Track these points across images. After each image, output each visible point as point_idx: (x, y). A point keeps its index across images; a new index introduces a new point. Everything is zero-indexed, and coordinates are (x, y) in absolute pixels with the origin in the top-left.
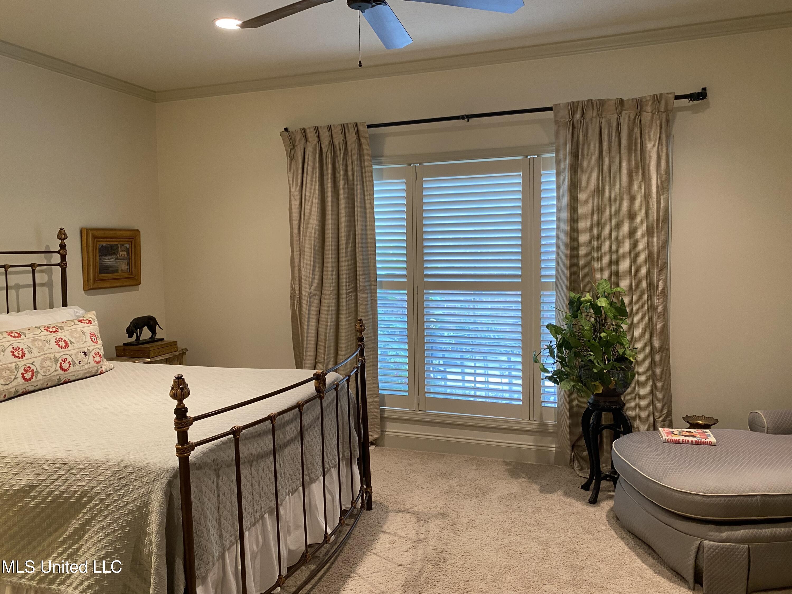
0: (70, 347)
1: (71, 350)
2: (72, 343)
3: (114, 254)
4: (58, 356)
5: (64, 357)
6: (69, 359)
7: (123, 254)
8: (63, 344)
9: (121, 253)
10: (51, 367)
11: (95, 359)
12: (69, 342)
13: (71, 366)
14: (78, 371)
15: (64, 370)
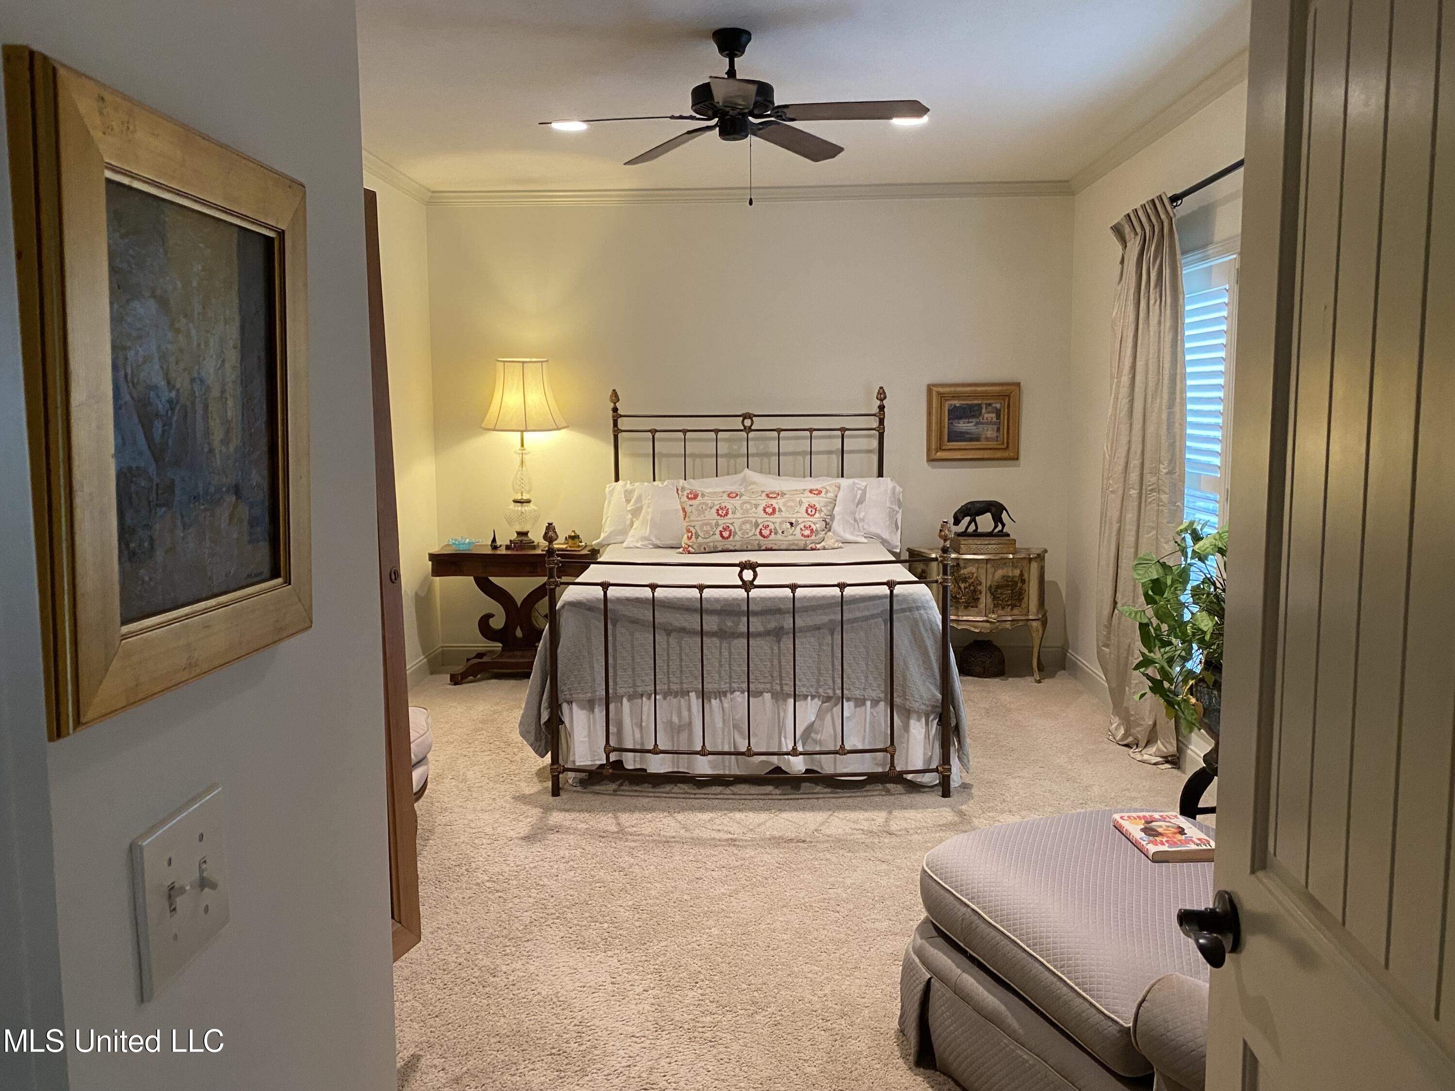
0: (777, 514)
1: (777, 518)
2: (780, 510)
3: (973, 416)
4: (760, 521)
5: (766, 523)
6: (772, 527)
7: (988, 416)
8: (769, 510)
9: (986, 416)
10: (751, 531)
11: (803, 532)
12: (777, 510)
13: (773, 534)
14: (780, 541)
15: (764, 537)
